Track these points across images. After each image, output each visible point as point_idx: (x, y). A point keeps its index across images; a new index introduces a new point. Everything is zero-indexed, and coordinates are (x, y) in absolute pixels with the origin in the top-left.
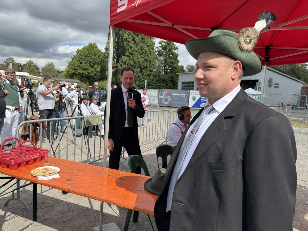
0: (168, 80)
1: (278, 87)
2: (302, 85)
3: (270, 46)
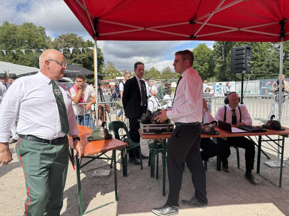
3: (284, 20)
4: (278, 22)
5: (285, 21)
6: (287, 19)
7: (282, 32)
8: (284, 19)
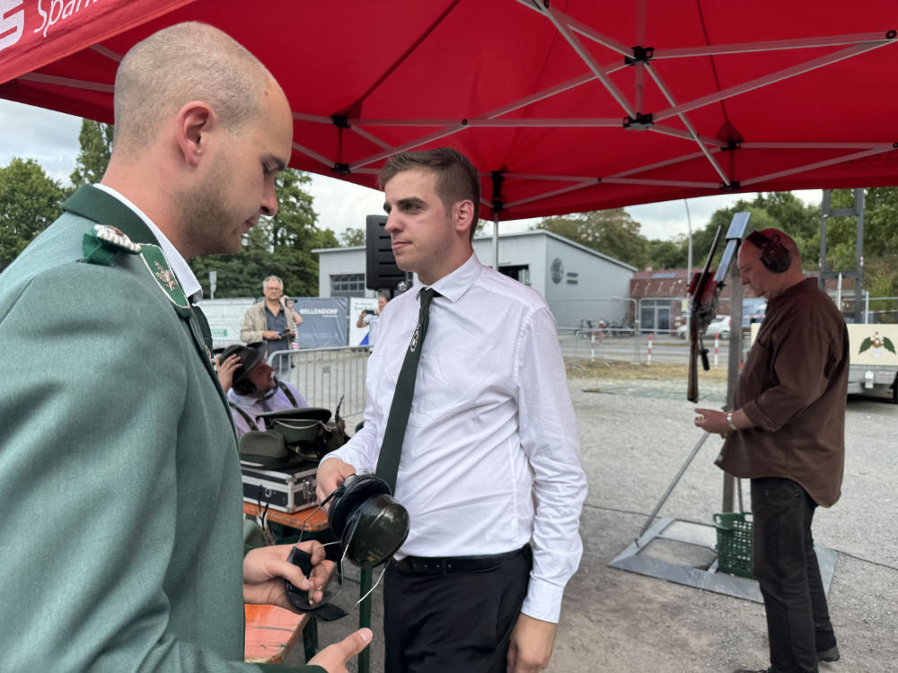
0: (288, 270)
1: (575, 283)
2: (631, 276)
3: (502, 171)
4: (491, 175)
5: (504, 175)
6: (508, 172)
7: (496, 199)
8: (504, 170)
